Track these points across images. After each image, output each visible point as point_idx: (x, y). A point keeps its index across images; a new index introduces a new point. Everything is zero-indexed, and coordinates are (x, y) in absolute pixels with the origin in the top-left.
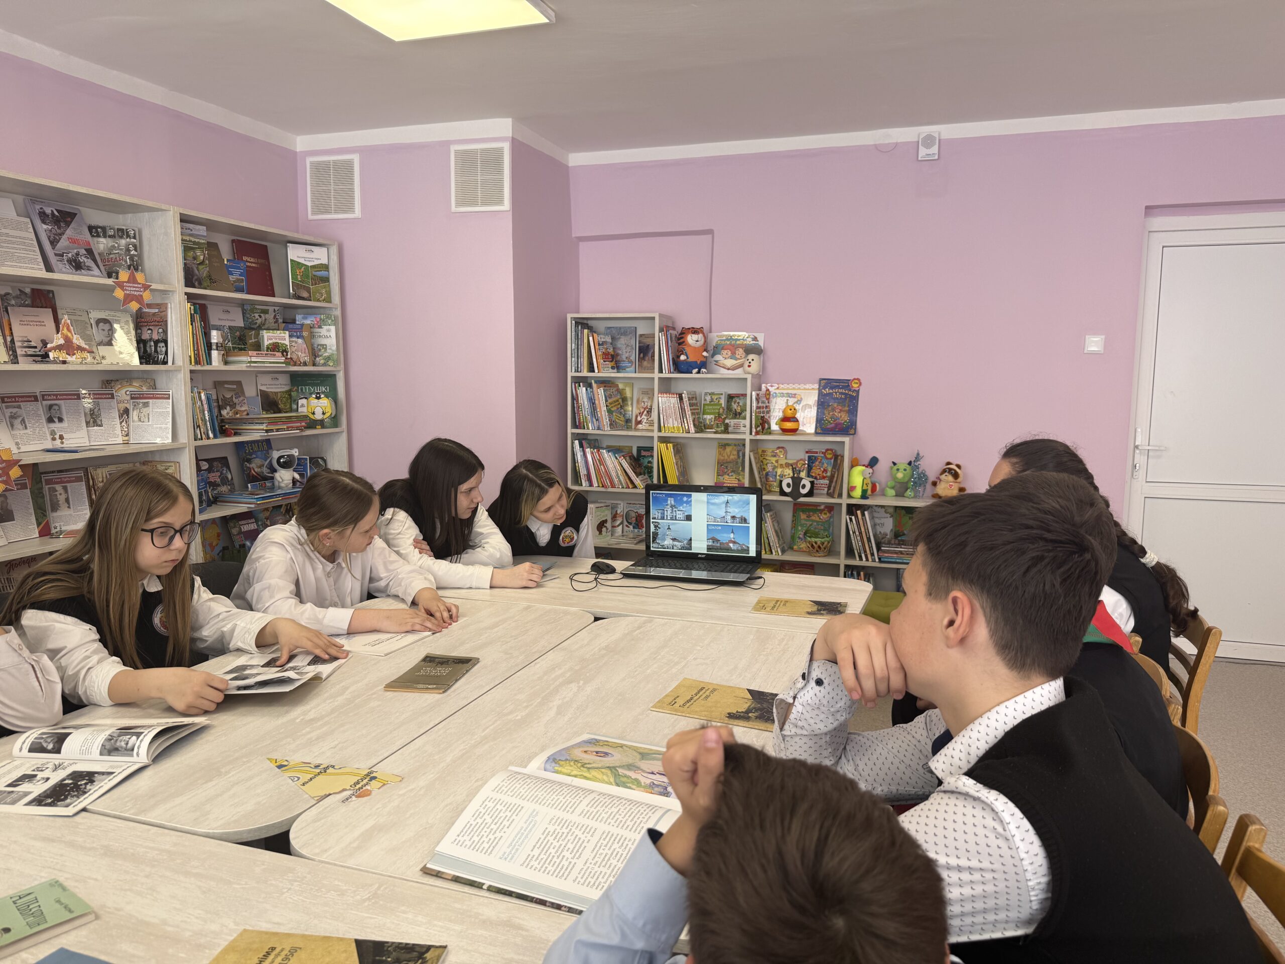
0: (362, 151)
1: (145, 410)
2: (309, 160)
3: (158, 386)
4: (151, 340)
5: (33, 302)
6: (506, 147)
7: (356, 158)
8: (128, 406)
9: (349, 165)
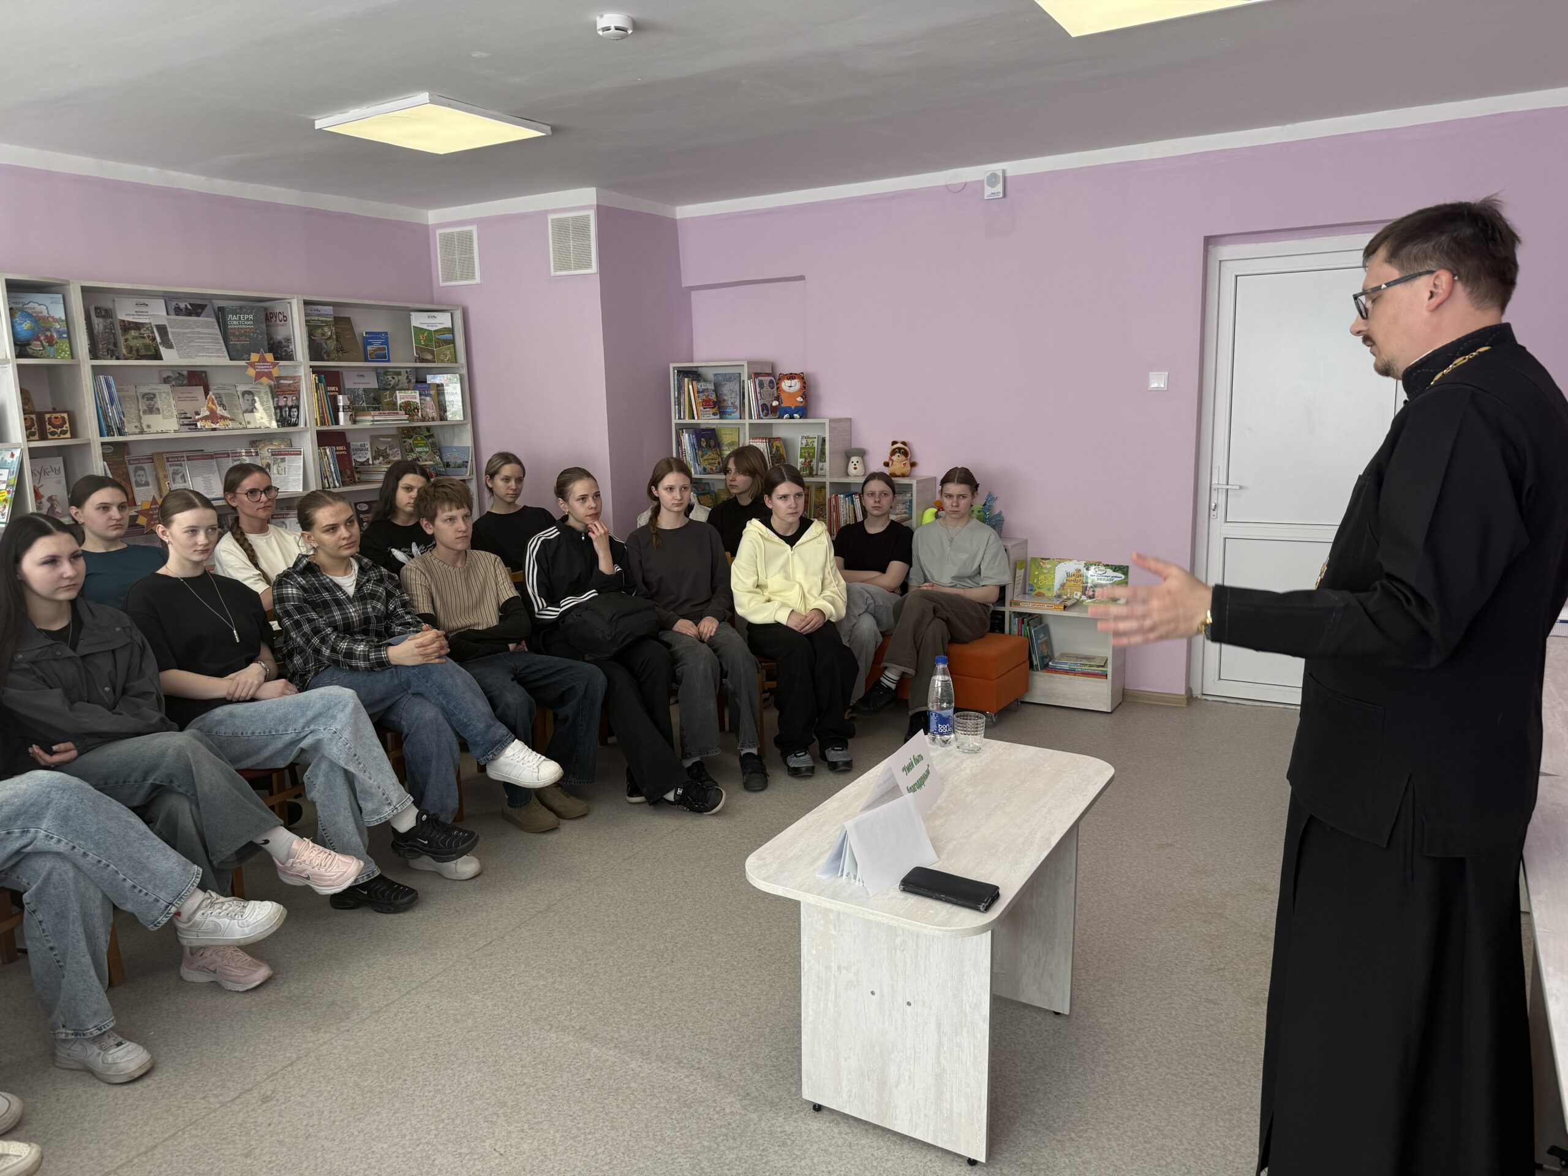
0: (480, 222)
1: (282, 465)
2: (439, 232)
3: (293, 444)
4: (286, 406)
5: (189, 381)
6: (592, 214)
7: (474, 229)
8: (269, 461)
9: (468, 237)
